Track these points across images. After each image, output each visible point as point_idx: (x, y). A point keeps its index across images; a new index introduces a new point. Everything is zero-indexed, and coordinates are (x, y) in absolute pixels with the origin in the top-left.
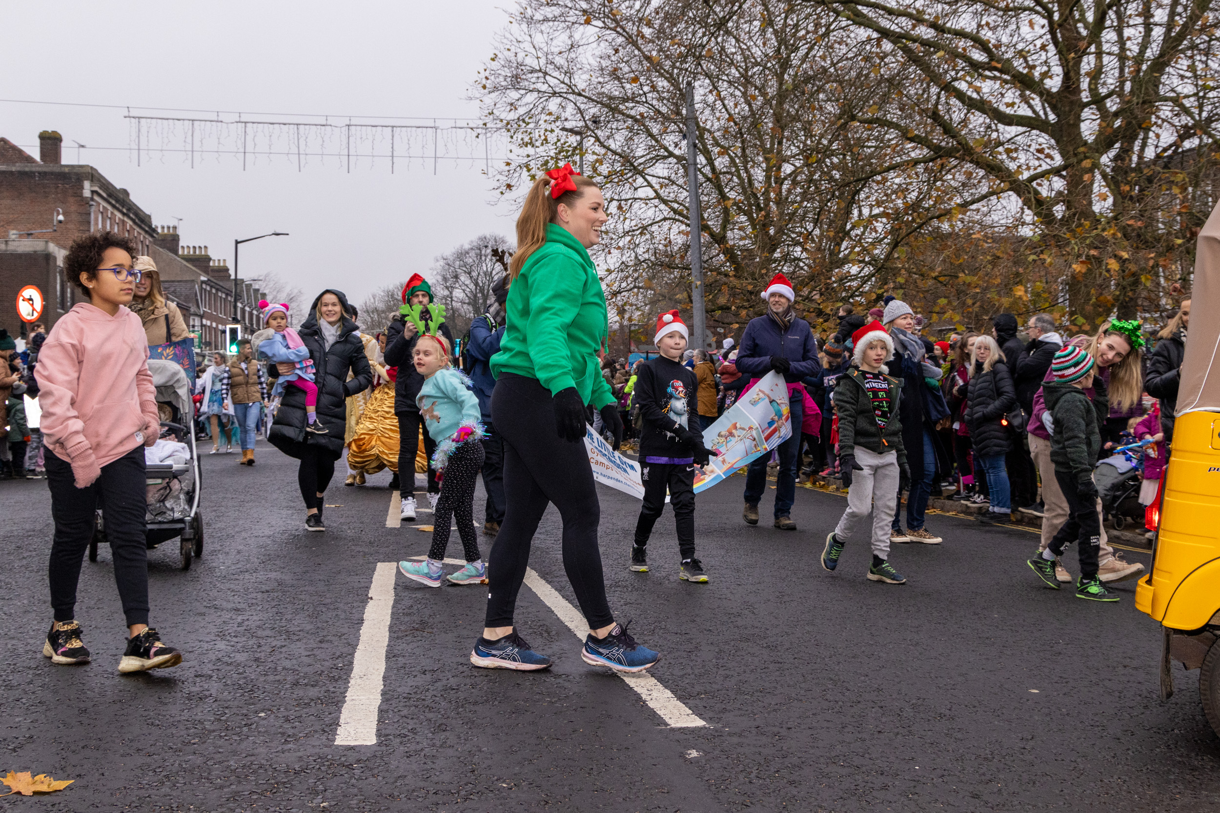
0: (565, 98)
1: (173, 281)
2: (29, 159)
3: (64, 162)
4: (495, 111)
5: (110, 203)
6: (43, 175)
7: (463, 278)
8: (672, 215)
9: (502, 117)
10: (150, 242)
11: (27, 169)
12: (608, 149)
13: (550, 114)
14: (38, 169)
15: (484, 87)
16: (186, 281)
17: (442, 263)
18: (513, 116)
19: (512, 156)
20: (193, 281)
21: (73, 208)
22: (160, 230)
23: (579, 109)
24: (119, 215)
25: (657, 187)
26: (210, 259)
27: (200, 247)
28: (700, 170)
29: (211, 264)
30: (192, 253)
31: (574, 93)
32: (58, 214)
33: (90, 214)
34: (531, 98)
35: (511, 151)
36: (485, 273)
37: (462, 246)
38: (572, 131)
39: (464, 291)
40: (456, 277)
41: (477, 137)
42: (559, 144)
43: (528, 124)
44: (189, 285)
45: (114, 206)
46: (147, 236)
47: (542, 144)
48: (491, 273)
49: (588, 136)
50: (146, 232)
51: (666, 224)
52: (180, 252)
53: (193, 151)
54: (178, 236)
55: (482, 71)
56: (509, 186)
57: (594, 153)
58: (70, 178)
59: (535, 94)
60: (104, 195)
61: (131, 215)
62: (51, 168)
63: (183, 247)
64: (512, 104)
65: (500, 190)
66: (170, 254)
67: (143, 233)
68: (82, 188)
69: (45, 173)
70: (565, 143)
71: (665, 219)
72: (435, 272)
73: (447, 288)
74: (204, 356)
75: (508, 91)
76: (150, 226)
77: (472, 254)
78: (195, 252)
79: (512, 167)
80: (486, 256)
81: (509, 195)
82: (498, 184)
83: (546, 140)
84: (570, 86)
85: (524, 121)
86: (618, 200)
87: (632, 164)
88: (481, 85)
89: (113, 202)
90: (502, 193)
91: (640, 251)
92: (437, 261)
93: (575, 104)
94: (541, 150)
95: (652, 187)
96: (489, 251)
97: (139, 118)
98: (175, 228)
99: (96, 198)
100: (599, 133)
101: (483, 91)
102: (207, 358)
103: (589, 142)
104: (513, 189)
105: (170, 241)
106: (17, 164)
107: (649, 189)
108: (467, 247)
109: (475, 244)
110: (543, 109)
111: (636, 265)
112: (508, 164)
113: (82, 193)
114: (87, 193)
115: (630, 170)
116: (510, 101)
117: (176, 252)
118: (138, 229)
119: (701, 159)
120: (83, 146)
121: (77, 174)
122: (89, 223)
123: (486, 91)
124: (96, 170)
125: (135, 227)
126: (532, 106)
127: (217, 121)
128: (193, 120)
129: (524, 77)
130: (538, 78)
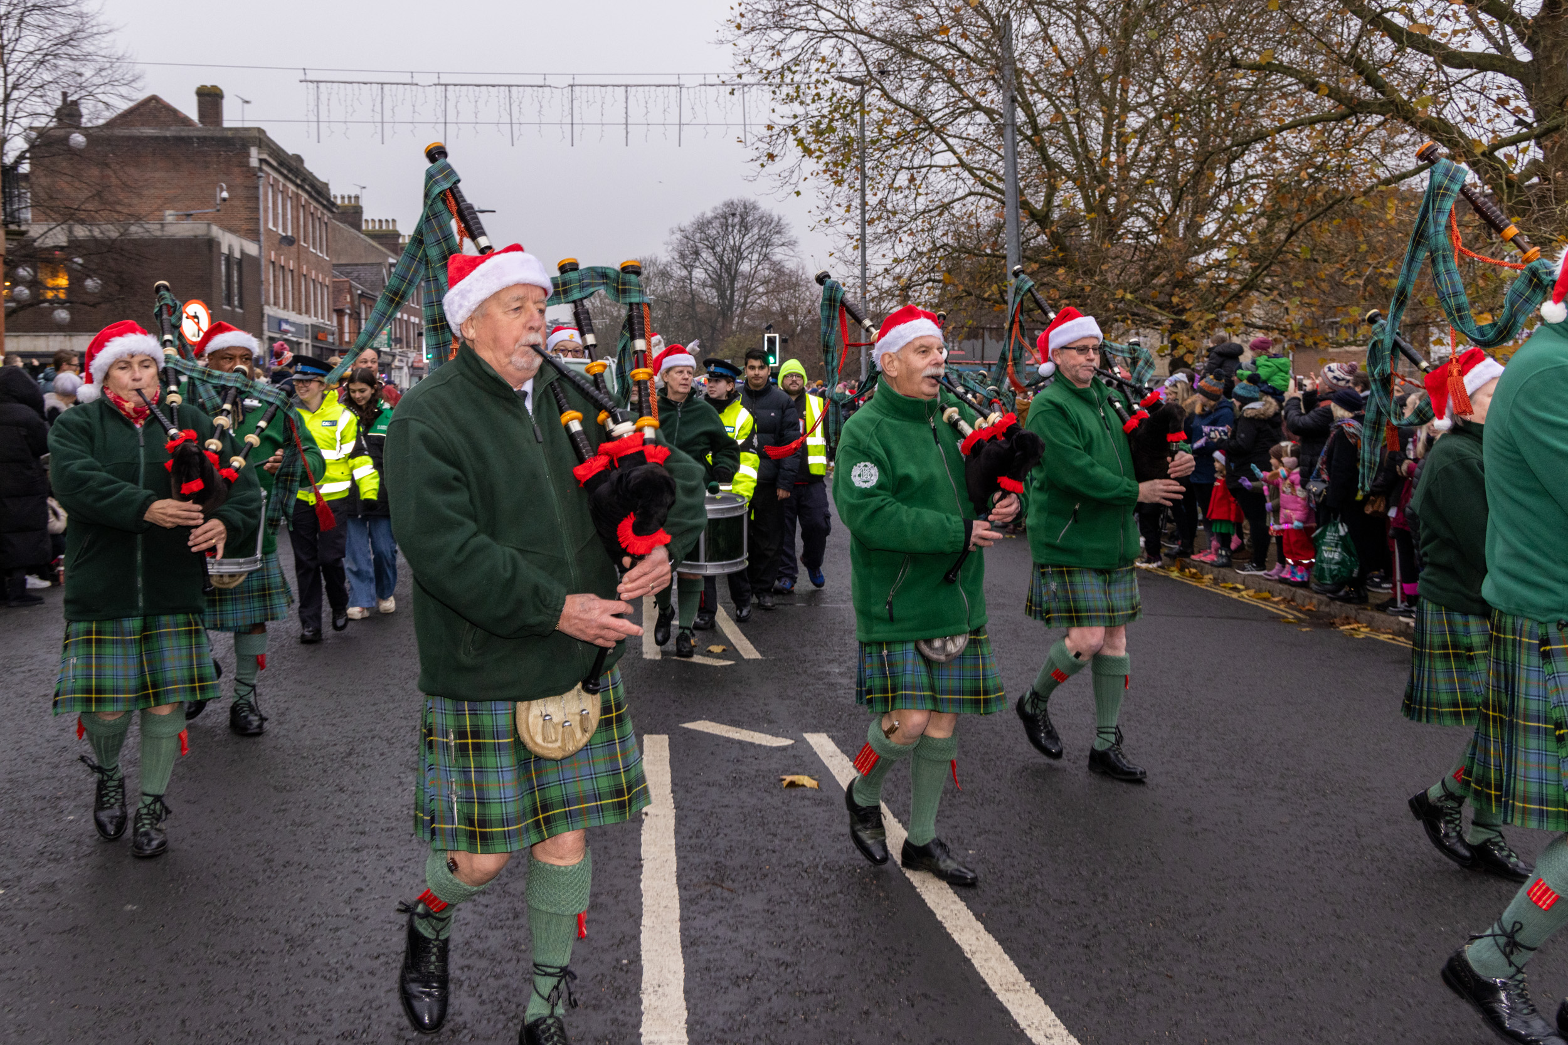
0: (843, 39)
1: (357, 265)
2: (186, 121)
3: (226, 124)
4: (753, 58)
5: (281, 173)
6: (203, 140)
7: (705, 254)
8: (981, 189)
9: (761, 64)
10: (329, 218)
11: (183, 134)
12: (897, 103)
13: (823, 60)
14: (196, 134)
15: (739, 27)
16: (372, 264)
17: (679, 235)
18: (775, 64)
19: (776, 118)
20: (380, 264)
21: (238, 181)
22: (339, 202)
23: (860, 52)
24: (292, 187)
25: (960, 150)
26: (398, 235)
27: (387, 221)
28: (1019, 129)
29: (401, 241)
30: (377, 227)
31: (853, 30)
32: (222, 190)
33: (257, 188)
34: (799, 38)
35: (773, 111)
36: (733, 249)
37: (703, 214)
38: (852, 81)
39: (706, 270)
40: (697, 253)
41: (732, 93)
42: (835, 100)
43: (794, 73)
44: (375, 270)
45: (286, 177)
46: (325, 212)
47: (813, 101)
48: (740, 247)
49: (873, 88)
50: (324, 206)
51: (971, 199)
52: (364, 227)
53: (382, 122)
54: (361, 207)
55: (736, 6)
56: (771, 157)
57: (879, 109)
58: (234, 145)
59: (803, 35)
60: (275, 163)
61: (307, 187)
62: (211, 131)
63: (367, 221)
64: (773, 48)
65: (760, 162)
66: (353, 230)
67: (320, 207)
68: (248, 156)
69: (205, 138)
70: (843, 97)
71: (971, 194)
72: (670, 248)
73: (685, 267)
74: (394, 356)
75: (768, 31)
76: (328, 200)
77: (716, 224)
78: (381, 226)
79: (776, 131)
80: (733, 226)
81: (771, 168)
82: (756, 154)
83: (818, 94)
84: (848, 22)
85: (789, 69)
86: (908, 168)
87: (926, 121)
88: (734, 25)
89: (285, 172)
90: (763, 166)
91: (938, 233)
92: (673, 233)
93: (855, 46)
94: (813, 109)
95: (954, 153)
96: (736, 220)
97: (318, 82)
98: (357, 197)
99: (265, 168)
100: (887, 84)
101: (737, 32)
102: (398, 358)
103: (873, 97)
104: (777, 159)
105: (352, 214)
106: (172, 128)
107: (949, 154)
108: (709, 214)
109: (720, 211)
110: (813, 53)
111: (930, 251)
112: (770, 127)
113: (248, 162)
114: (254, 162)
115: (925, 130)
116: (772, 44)
117: (358, 227)
118: (314, 204)
119: (1021, 116)
120: (247, 102)
121: (242, 139)
122: (257, 198)
123: (741, 32)
124: (263, 132)
125: (311, 201)
126: (799, 51)
127: (412, 84)
128: (382, 84)
129: (788, 12)
130: (807, 13)
